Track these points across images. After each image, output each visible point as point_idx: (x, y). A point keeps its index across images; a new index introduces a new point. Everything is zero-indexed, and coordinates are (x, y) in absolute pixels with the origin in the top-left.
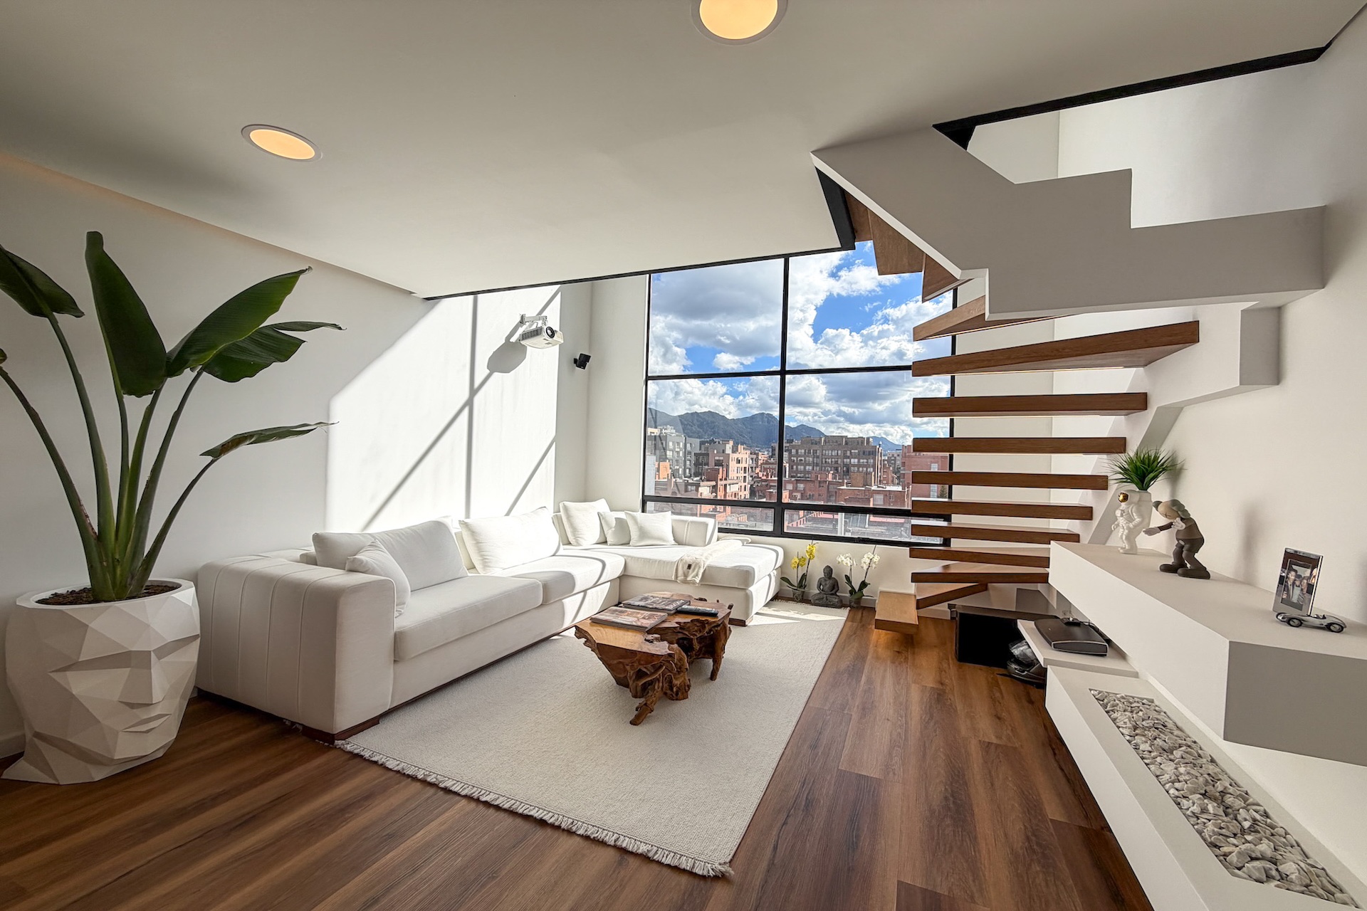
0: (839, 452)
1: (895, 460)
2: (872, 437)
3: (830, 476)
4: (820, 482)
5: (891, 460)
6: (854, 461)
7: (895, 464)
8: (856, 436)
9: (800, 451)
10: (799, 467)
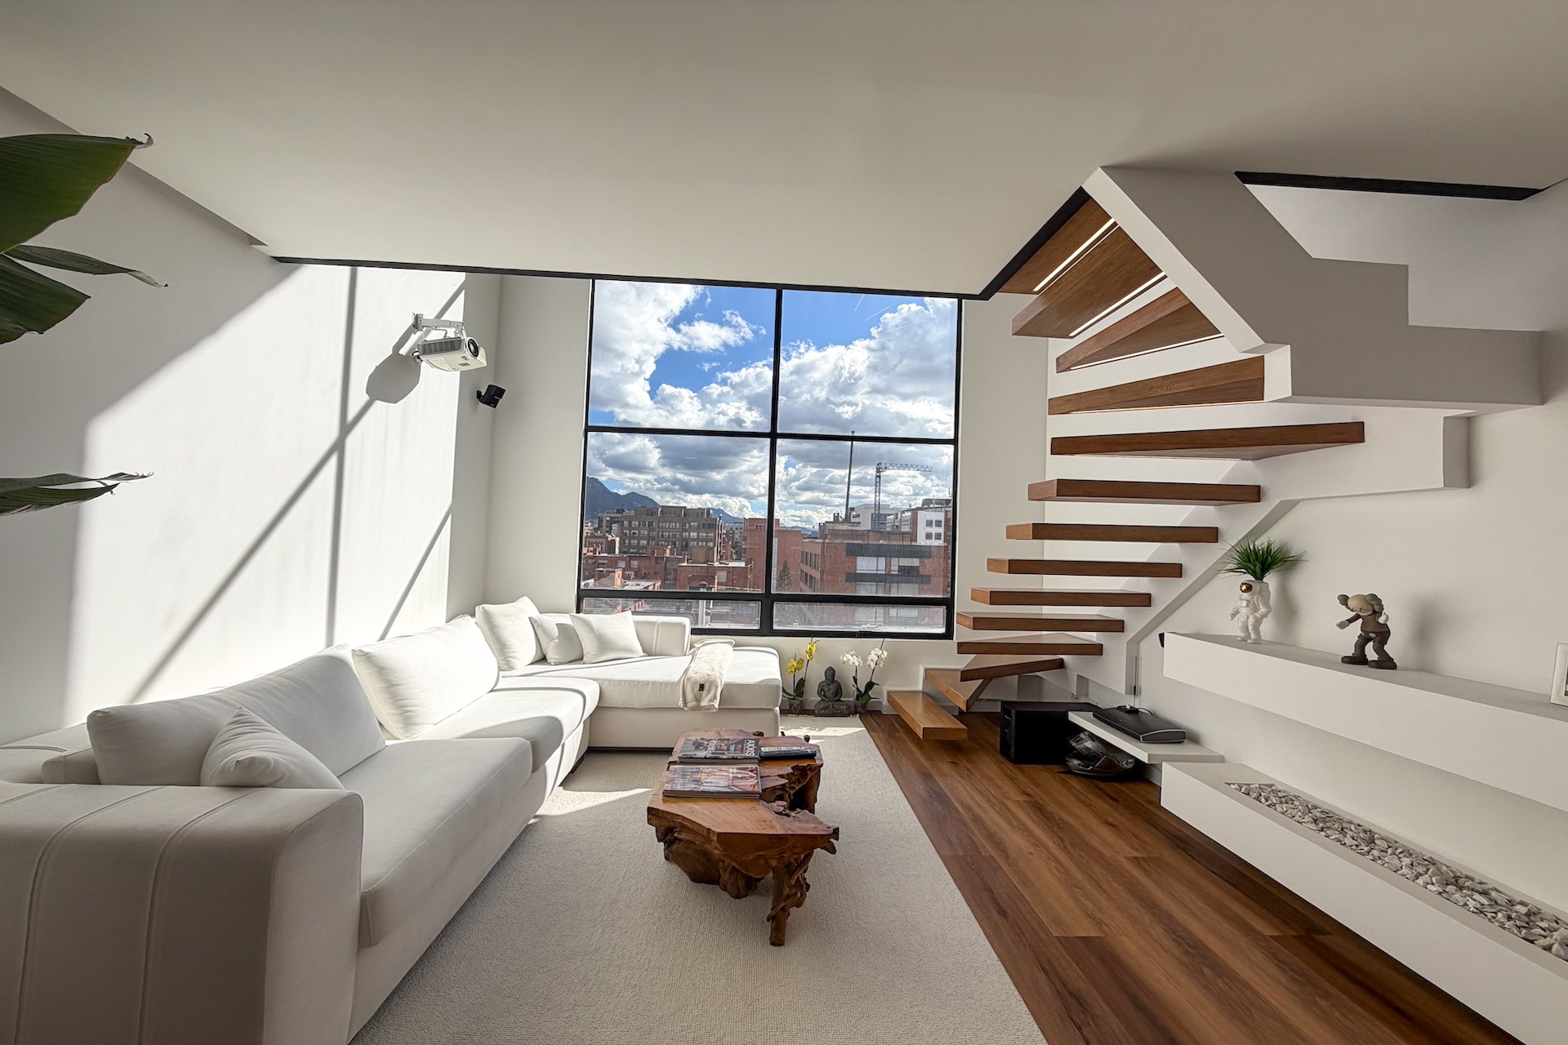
0: (678, 525)
1: (733, 534)
2: (712, 509)
3: (668, 551)
4: (656, 558)
5: (730, 535)
6: (694, 535)
7: (733, 537)
8: (694, 507)
9: (633, 523)
10: (632, 541)
